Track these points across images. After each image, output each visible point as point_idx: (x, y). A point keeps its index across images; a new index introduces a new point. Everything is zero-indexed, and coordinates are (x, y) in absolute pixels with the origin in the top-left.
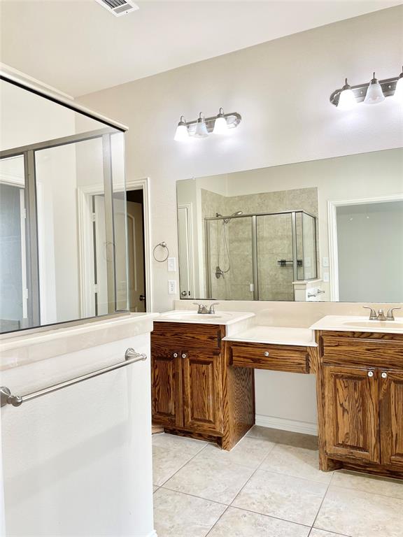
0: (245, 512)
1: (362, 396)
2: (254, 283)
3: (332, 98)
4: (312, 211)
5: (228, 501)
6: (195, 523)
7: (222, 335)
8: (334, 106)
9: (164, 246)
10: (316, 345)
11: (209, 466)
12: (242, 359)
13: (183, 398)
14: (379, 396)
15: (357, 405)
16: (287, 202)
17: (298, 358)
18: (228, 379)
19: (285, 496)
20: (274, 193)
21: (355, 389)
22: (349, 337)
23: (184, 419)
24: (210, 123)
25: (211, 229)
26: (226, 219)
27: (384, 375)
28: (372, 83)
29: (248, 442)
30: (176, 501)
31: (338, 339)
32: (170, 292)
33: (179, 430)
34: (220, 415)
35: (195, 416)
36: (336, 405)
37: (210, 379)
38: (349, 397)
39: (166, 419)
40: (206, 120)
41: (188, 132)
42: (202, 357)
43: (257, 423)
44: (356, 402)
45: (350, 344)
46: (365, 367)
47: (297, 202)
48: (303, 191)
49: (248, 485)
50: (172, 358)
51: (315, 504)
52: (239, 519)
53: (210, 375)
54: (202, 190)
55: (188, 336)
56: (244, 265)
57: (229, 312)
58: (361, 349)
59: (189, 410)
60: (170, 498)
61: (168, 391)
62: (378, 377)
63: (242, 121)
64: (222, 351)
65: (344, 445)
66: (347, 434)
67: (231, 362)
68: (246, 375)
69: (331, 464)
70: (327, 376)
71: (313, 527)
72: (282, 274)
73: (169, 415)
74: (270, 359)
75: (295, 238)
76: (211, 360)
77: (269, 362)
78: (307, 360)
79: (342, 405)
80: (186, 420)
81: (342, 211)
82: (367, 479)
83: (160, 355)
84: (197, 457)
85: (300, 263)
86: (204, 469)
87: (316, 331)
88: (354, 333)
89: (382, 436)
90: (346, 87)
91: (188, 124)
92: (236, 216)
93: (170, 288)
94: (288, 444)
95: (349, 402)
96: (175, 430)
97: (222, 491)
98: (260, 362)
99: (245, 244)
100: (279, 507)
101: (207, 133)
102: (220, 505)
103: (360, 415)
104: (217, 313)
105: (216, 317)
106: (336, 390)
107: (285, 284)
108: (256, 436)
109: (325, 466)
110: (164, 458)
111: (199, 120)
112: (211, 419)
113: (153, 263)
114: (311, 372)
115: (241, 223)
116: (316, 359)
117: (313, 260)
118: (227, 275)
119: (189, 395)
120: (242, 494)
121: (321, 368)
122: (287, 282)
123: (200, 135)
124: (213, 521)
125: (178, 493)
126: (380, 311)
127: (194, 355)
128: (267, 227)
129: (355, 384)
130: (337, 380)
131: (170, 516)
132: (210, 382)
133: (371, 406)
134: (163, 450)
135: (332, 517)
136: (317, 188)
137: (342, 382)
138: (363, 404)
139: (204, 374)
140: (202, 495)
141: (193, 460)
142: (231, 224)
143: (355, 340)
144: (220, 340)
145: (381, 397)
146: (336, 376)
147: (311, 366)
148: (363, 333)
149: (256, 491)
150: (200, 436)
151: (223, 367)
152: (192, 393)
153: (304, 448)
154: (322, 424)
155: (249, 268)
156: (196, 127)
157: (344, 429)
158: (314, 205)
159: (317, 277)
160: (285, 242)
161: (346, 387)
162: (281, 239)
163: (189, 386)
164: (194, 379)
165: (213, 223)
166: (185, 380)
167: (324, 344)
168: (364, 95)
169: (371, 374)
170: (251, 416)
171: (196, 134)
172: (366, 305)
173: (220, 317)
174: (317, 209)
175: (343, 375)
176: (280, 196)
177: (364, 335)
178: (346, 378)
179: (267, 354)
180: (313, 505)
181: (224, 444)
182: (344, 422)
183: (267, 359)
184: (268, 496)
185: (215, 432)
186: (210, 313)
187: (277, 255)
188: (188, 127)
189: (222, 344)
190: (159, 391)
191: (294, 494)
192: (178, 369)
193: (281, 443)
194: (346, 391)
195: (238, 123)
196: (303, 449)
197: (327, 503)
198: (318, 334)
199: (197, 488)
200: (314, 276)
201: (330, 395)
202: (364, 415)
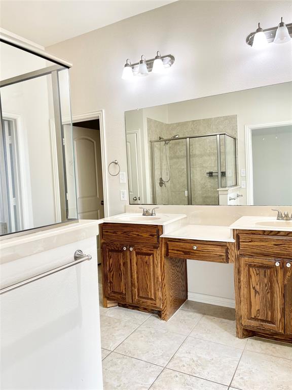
0: (177, 373)
1: (271, 281)
2: (188, 190)
3: (247, 40)
4: (233, 134)
5: (164, 363)
6: (137, 383)
7: (160, 233)
8: (250, 46)
9: (116, 164)
10: (234, 241)
11: (151, 334)
12: (176, 252)
13: (131, 281)
14: (284, 282)
15: (266, 288)
16: (214, 127)
17: (219, 251)
18: (165, 266)
19: (209, 360)
20: (204, 120)
21: (265, 276)
22: (260, 234)
23: (132, 297)
24: (150, 64)
25: (155, 149)
26: (167, 141)
27: (288, 265)
28: (280, 26)
29: (182, 314)
30: (123, 363)
31: (252, 236)
32: (122, 199)
33: (129, 305)
34: (159, 294)
35: (141, 295)
36: (250, 288)
37: (152, 267)
38: (260, 282)
39: (119, 296)
40: (147, 61)
41: (133, 71)
42: (145, 250)
43: (189, 299)
44: (266, 285)
45: (261, 240)
46: (273, 259)
47: (221, 127)
48: (226, 118)
49: (180, 349)
50: (122, 251)
51: (233, 366)
52: (172, 379)
53: (152, 264)
54: (148, 118)
55: (134, 234)
56: (181, 176)
57: (166, 214)
58: (271, 244)
59: (136, 290)
60: (119, 361)
61: (120, 275)
62: (283, 266)
63: (175, 62)
64: (160, 245)
65: (255, 319)
66: (258, 310)
67: (167, 254)
68: (180, 262)
69: (245, 333)
70: (242, 265)
71: (230, 386)
72: (210, 183)
73: (121, 293)
74: (197, 252)
75: (220, 154)
76: (152, 252)
77: (197, 254)
78: (227, 253)
79: (254, 288)
80: (134, 298)
81: (256, 133)
82: (274, 345)
83: (113, 248)
84: (142, 326)
85: (223, 174)
86: (147, 336)
87: (234, 230)
88: (264, 231)
89: (286, 313)
90: (259, 30)
91: (133, 66)
92: (174, 139)
93: (122, 195)
94: (212, 316)
95: (260, 286)
96: (126, 304)
97: (160, 355)
98: (190, 254)
99: (181, 160)
100: (203, 369)
101: (147, 72)
102: (157, 367)
103: (269, 296)
104: (158, 215)
105: (156, 219)
106: (250, 276)
107: (212, 190)
108: (188, 308)
109: (241, 334)
110: (116, 327)
111: (141, 62)
112: (153, 297)
113: (109, 177)
114: (229, 261)
115: (178, 144)
116: (234, 252)
117: (234, 172)
118: (168, 184)
119: (136, 279)
120: (175, 357)
121: (238, 259)
122: (214, 189)
123: (142, 74)
124: (151, 381)
125: (125, 357)
126: (286, 213)
127: (139, 249)
128: (198, 147)
129: (265, 272)
130: (251, 269)
131: (118, 376)
132: (152, 269)
133: (278, 289)
134: (116, 321)
135: (245, 378)
136: (236, 115)
137: (254, 270)
138: (271, 288)
139: (146, 263)
140: (144, 359)
141: (139, 329)
142: (171, 145)
143: (265, 237)
144: (158, 237)
145: (286, 282)
146: (250, 266)
147: (229, 257)
148: (271, 231)
149: (186, 355)
150: (145, 309)
151: (161, 257)
152: (138, 277)
153: (225, 318)
154: (239, 302)
155: (184, 179)
156: (139, 67)
157: (256, 306)
158: (235, 129)
159: (236, 185)
160: (212, 158)
161: (257, 274)
162: (209, 156)
163: (135, 272)
164: (139, 267)
165: (157, 145)
166: (133, 267)
167: (240, 240)
168: (274, 36)
169: (277, 264)
170: (184, 293)
171: (139, 73)
172: (274, 207)
173: (159, 219)
174: (237, 132)
175: (255, 265)
176: (208, 122)
177: (272, 233)
178: (257, 267)
179: (195, 248)
180: (231, 367)
181: (163, 316)
182: (256, 301)
183: (195, 251)
184: (195, 359)
185: (156, 307)
186: (152, 215)
187: (206, 168)
188: (133, 68)
189: (160, 239)
190: (113, 275)
191: (216, 358)
192: (127, 259)
193: (208, 315)
194: (257, 277)
195: (172, 63)
196: (224, 320)
197: (242, 366)
198: (235, 232)
199: (141, 352)
200: (234, 184)
201: (245, 280)
202: (272, 296)
